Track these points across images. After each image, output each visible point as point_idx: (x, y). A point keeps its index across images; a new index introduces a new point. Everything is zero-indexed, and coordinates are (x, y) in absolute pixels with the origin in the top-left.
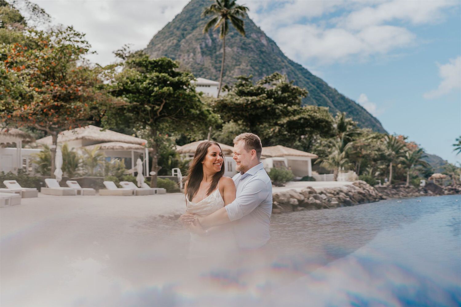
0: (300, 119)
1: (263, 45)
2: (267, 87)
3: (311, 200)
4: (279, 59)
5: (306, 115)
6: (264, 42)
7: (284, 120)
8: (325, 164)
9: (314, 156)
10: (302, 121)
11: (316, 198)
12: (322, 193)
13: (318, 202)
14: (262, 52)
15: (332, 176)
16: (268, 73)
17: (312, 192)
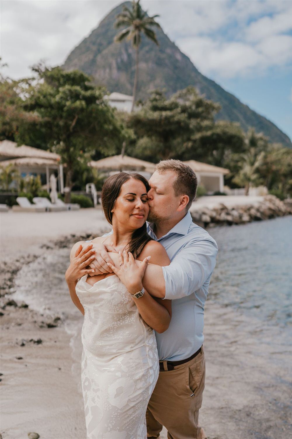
0: (213, 135)
1: (177, 61)
2: (181, 102)
3: (223, 216)
4: (193, 74)
5: (218, 131)
6: (179, 57)
7: (197, 136)
8: (237, 180)
9: (226, 171)
10: (215, 137)
11: (228, 214)
12: (233, 209)
13: (229, 218)
14: (176, 68)
15: (243, 191)
16: (182, 88)
17: (224, 208)
